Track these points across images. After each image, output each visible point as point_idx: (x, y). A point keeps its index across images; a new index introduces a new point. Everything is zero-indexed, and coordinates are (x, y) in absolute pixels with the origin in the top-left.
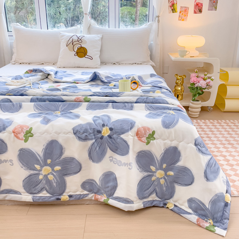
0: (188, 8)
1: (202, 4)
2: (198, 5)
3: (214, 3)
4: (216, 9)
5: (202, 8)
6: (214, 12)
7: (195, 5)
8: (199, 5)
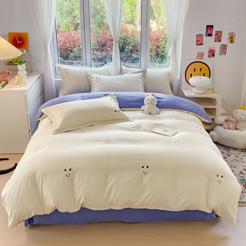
0: (204, 53)
1: (214, 51)
2: (211, 51)
3: (224, 50)
4: (225, 54)
5: (214, 53)
6: (224, 56)
7: (209, 51)
8: (213, 51)
